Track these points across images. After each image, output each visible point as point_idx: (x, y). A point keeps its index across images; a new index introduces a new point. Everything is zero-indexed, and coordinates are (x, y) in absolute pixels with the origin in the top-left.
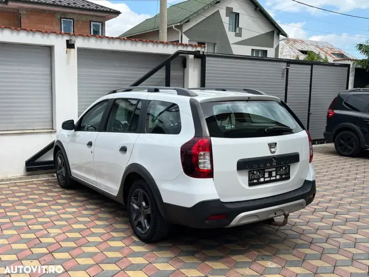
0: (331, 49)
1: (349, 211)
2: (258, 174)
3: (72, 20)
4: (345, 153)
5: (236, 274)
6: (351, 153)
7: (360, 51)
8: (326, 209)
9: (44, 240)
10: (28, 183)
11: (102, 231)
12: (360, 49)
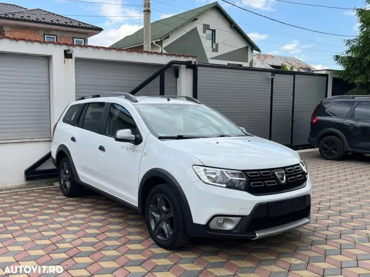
0: (299, 64)
1: (351, 209)
3: (55, 37)
4: (330, 157)
5: (265, 272)
6: (335, 157)
7: (336, 62)
8: (329, 208)
9: (61, 246)
10: (29, 192)
11: (117, 235)
12: (337, 60)
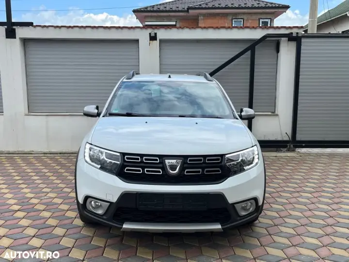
3: (242, 20)
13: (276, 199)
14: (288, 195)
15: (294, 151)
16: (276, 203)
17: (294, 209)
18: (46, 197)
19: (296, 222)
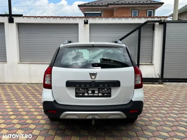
2: (83, 90)
3: (137, 11)
13: (149, 111)
14: (156, 109)
15: (162, 84)
16: (149, 113)
17: (158, 117)
18: (27, 108)
19: (157, 124)
